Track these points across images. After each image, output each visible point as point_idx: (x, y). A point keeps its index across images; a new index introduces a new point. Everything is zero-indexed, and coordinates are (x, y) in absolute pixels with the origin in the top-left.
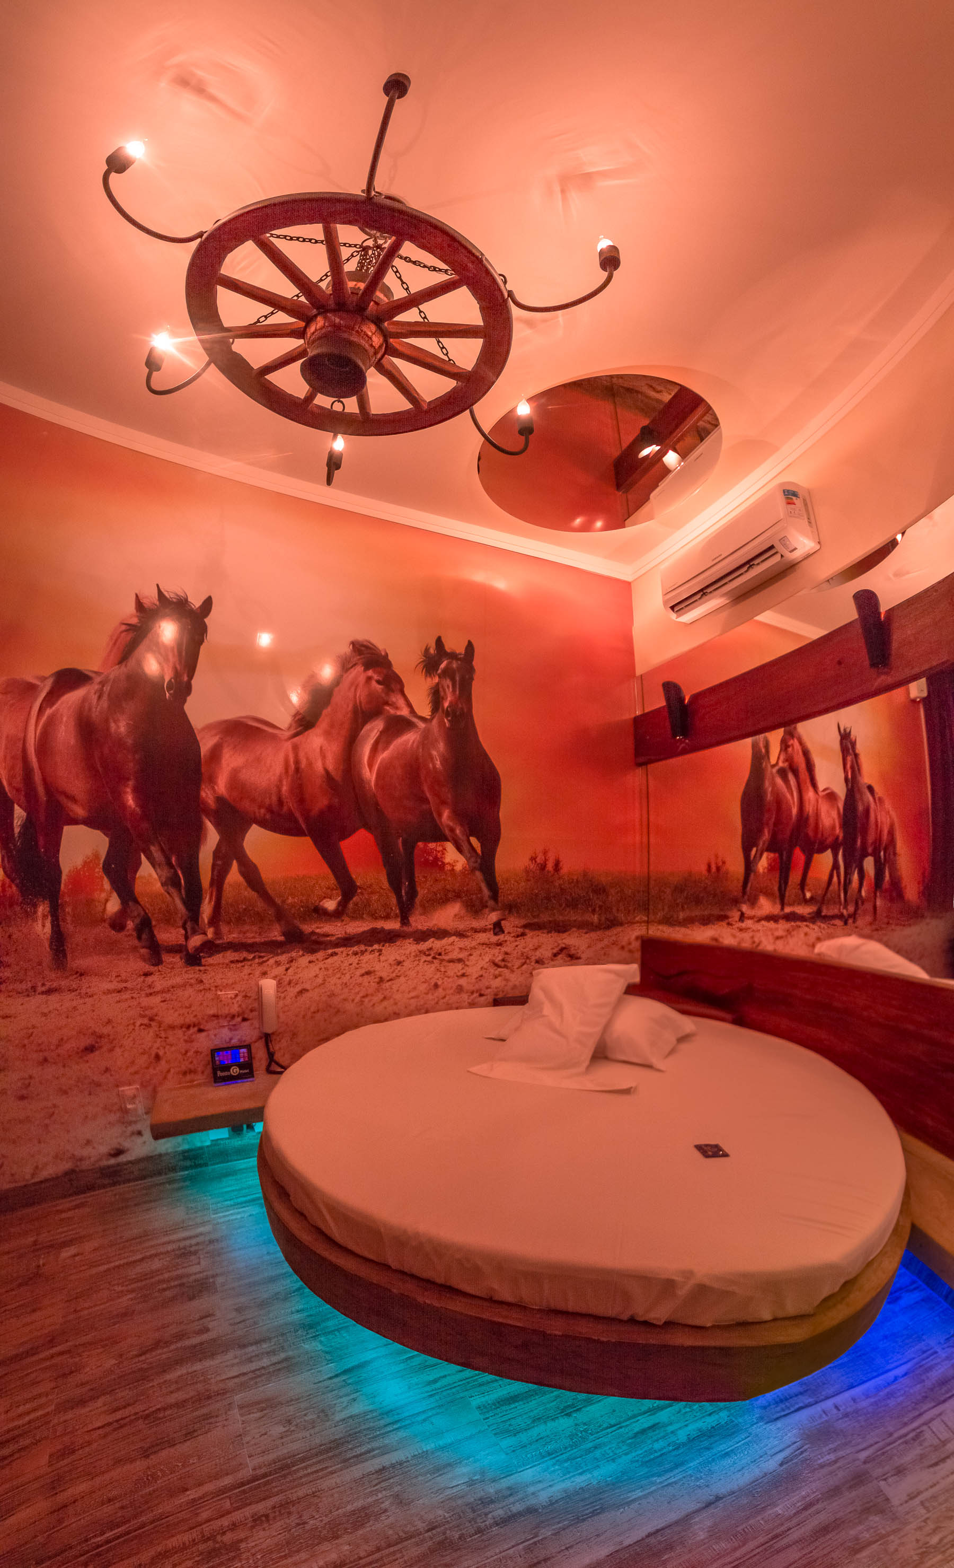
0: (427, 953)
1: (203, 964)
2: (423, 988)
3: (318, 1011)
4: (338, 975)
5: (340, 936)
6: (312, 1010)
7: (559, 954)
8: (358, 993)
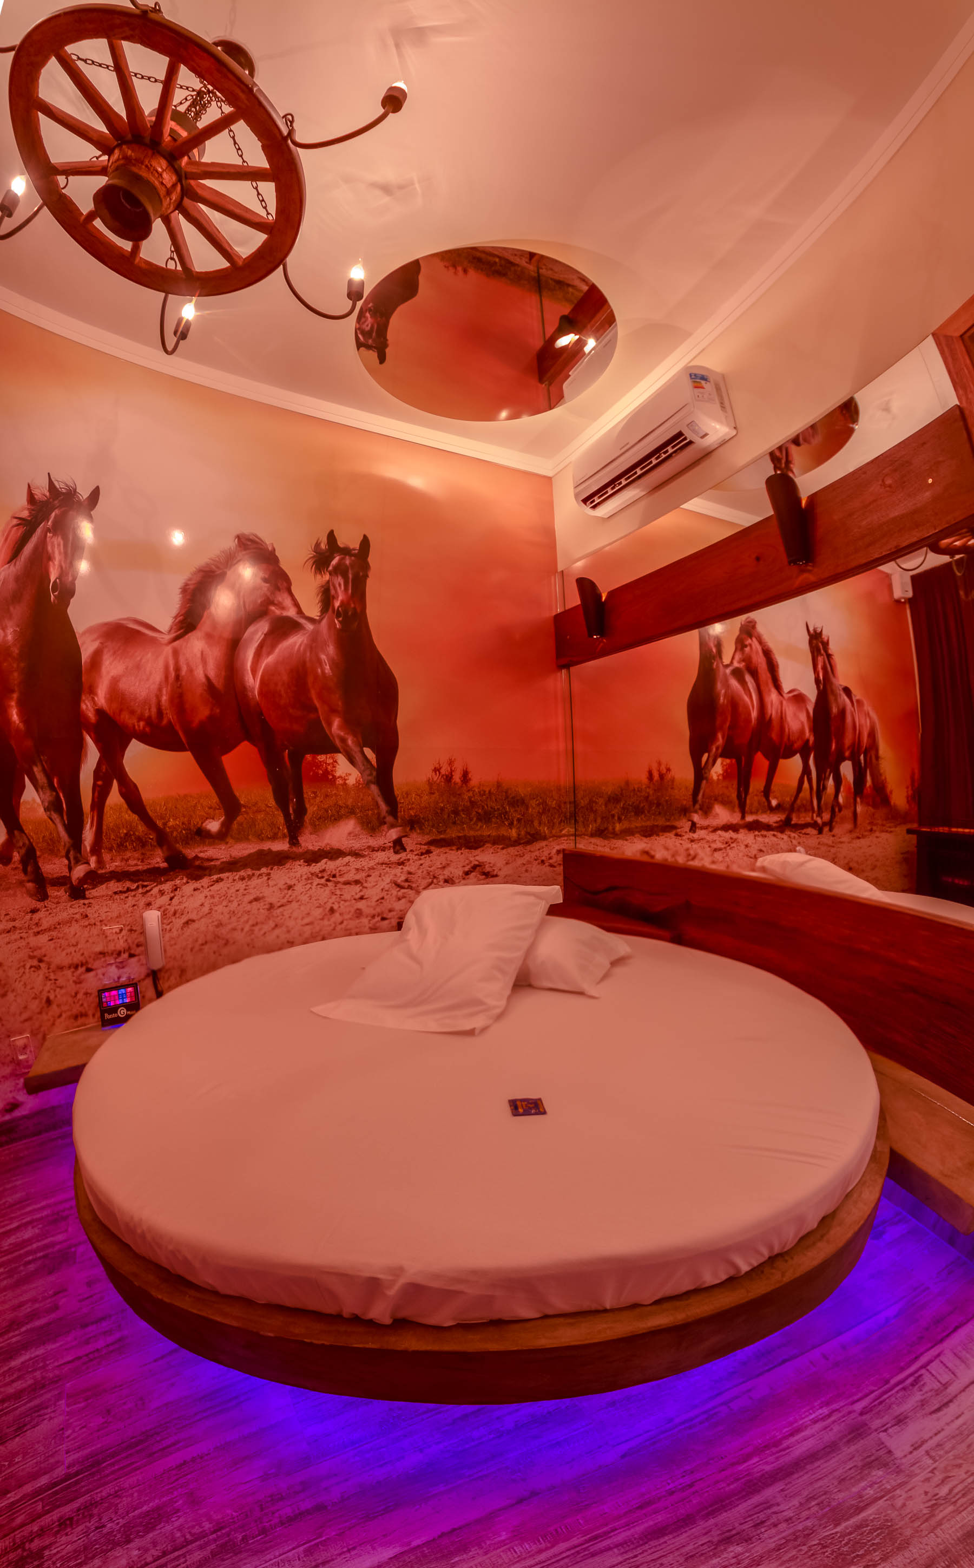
0: (320, 875)
2: (317, 913)
3: (206, 942)
4: (224, 903)
5: (225, 860)
6: (200, 941)
7: (471, 872)
8: (247, 921)
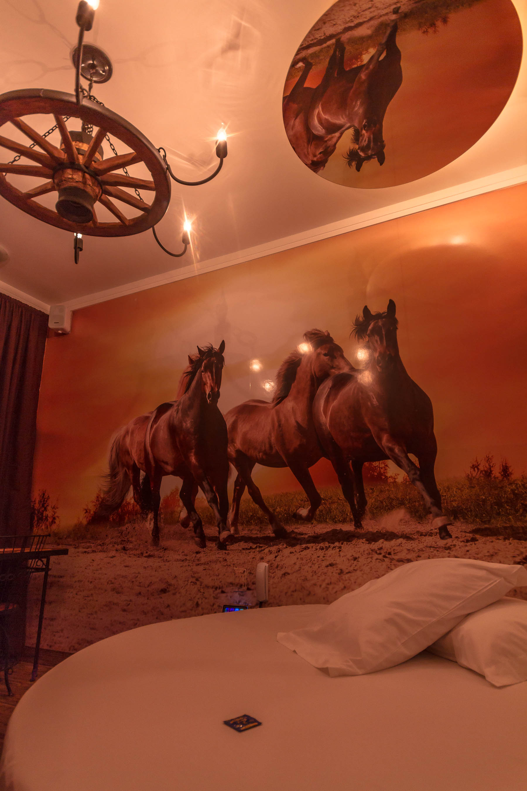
0: (379, 552)
1: (227, 549)
3: (295, 591)
4: (310, 565)
5: (311, 535)
8: (324, 581)
